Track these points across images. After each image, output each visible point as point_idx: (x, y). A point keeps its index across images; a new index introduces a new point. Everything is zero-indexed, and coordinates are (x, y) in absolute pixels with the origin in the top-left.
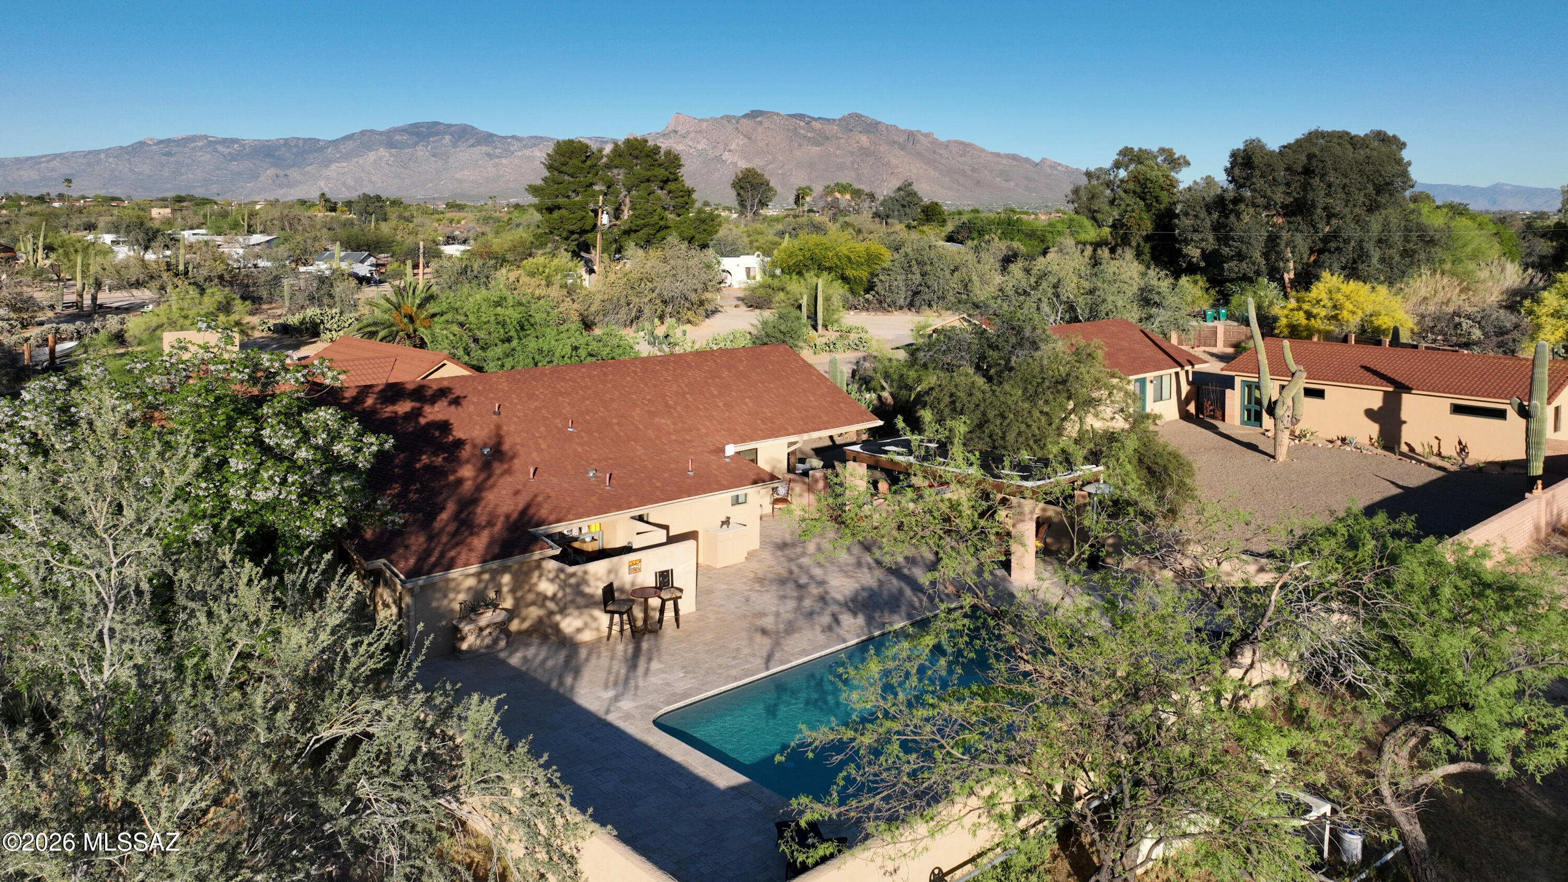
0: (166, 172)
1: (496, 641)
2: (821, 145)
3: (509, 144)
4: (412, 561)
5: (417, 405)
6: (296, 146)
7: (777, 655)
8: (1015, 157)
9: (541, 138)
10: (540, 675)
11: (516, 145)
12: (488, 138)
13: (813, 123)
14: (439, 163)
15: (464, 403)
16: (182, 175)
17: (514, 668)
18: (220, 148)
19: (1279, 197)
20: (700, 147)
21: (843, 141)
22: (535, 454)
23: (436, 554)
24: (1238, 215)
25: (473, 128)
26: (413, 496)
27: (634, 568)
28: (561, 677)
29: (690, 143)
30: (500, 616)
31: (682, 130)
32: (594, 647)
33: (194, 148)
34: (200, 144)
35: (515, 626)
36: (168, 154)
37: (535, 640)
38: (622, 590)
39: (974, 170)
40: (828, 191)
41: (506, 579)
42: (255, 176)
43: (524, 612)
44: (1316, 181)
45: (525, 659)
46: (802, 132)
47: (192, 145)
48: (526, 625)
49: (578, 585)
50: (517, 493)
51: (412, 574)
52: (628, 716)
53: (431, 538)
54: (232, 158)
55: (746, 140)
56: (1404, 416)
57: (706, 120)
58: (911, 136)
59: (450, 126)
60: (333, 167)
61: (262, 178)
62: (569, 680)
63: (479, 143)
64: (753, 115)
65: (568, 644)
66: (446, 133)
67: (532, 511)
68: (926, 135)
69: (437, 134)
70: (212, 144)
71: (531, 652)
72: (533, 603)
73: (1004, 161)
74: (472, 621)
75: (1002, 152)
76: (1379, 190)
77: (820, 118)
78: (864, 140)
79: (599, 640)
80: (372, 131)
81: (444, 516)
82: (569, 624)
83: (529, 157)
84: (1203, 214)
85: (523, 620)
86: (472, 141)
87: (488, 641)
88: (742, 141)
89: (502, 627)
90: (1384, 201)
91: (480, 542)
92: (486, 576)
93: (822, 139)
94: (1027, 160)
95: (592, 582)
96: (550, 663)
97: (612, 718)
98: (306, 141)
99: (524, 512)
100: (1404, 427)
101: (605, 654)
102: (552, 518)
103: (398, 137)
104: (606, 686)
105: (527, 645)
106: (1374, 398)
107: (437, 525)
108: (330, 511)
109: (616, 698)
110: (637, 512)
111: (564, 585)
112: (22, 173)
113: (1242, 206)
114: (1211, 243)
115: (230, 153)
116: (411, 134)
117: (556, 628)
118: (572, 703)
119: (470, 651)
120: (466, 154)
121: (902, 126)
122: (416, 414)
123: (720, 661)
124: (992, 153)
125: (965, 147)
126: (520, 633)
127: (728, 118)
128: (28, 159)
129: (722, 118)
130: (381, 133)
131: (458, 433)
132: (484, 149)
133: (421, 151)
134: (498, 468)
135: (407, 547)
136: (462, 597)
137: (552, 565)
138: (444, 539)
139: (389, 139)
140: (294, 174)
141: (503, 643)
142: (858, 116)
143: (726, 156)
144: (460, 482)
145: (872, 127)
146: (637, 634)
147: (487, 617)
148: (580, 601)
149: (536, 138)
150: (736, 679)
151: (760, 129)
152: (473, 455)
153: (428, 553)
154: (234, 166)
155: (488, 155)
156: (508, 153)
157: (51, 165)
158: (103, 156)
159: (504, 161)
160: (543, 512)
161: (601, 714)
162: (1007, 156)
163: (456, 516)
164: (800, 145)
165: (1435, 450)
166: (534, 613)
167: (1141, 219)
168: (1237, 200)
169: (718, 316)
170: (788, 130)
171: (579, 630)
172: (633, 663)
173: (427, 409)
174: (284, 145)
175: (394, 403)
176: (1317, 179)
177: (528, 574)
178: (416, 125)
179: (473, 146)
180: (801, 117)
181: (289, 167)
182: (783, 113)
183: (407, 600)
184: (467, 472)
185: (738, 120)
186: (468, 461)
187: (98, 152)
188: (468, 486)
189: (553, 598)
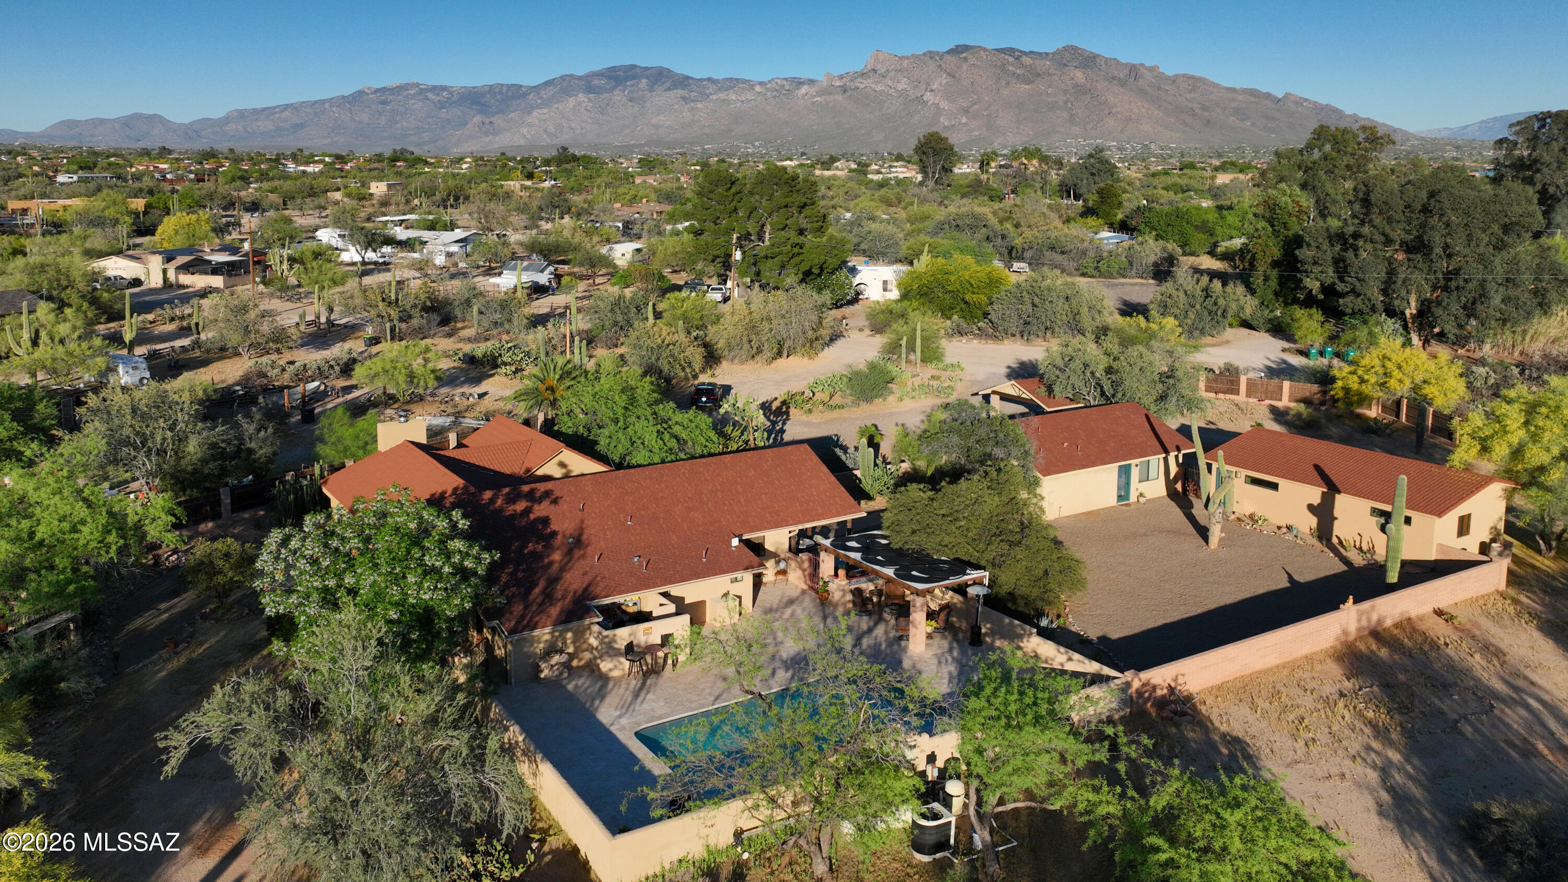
0: (383, 121)
1: (561, 673)
2: (1032, 82)
3: (704, 87)
4: (513, 623)
5: (529, 504)
6: (500, 93)
7: (725, 696)
8: (1253, 93)
9: (737, 80)
10: (583, 699)
11: (712, 88)
12: (683, 81)
13: (1024, 58)
14: (636, 108)
15: (561, 502)
16: (397, 123)
17: (568, 691)
18: (430, 95)
19: (1398, 234)
20: (900, 87)
21: (1055, 77)
22: (602, 543)
23: (528, 618)
24: (1356, 249)
25: (669, 71)
26: (520, 575)
27: (647, 632)
28: (593, 700)
29: (890, 83)
30: (564, 658)
31: (881, 69)
32: (618, 680)
33: (407, 96)
34: (412, 92)
35: (575, 663)
36: (384, 103)
37: (586, 673)
38: (639, 646)
39: (1204, 108)
40: (1015, 155)
41: (569, 635)
42: (463, 124)
43: (581, 655)
44: (1435, 220)
45: (576, 685)
46: (1011, 68)
47: (405, 93)
48: (582, 663)
49: (610, 643)
50: (585, 573)
51: (513, 632)
52: (623, 728)
53: (526, 607)
54: (442, 105)
55: (949, 79)
56: (1336, 514)
57: (908, 58)
58: (1134, 70)
59: (646, 69)
60: (535, 113)
61: (469, 126)
62: (597, 703)
63: (675, 86)
64: (958, 50)
65: (604, 678)
66: (642, 77)
67: (592, 588)
68: (1151, 69)
69: (633, 77)
70: (423, 91)
71: (580, 682)
72: (586, 650)
73: (1240, 98)
74: (546, 661)
75: (1238, 86)
76: (1506, 229)
77: (1031, 52)
78: (1079, 76)
79: (623, 676)
80: (571, 76)
81: (537, 590)
82: (605, 666)
83: (724, 100)
84: (1325, 246)
85: (580, 660)
86: (668, 85)
87: (556, 673)
88: (945, 79)
89: (567, 665)
90: (1510, 241)
91: (554, 611)
92: (557, 634)
93: (1032, 76)
94: (1268, 96)
95: (619, 641)
96: (590, 690)
97: (613, 729)
98: (511, 87)
99: (586, 589)
100: (1336, 522)
101: (624, 686)
102: (603, 594)
103: (596, 82)
104: (616, 709)
105: (580, 676)
106: (1315, 494)
107: (531, 597)
108: (462, 599)
109: (620, 717)
110: (663, 589)
111: (601, 643)
112: (259, 123)
113: (1360, 243)
114: (1330, 275)
115: (439, 101)
116: (609, 78)
117: (598, 666)
118: (594, 717)
119: (545, 678)
120: (663, 98)
121: (1124, 61)
122: (528, 511)
123: (689, 696)
124: (1226, 88)
125: (1195, 82)
126: (578, 667)
127: (931, 54)
128: (264, 110)
129: (924, 54)
130: (580, 78)
131: (554, 527)
132: (680, 92)
133: (619, 96)
134: (577, 554)
135: (511, 613)
136: (542, 646)
137: (596, 628)
138: (534, 608)
139: (588, 84)
140: (498, 121)
141: (566, 675)
142: (1075, 49)
143: (928, 96)
144: (551, 564)
145: (1089, 61)
146: (646, 675)
147: (556, 659)
148: (611, 652)
149: (731, 79)
150: (693, 710)
151: (965, 67)
152: (563, 543)
153: (523, 617)
154: (443, 114)
155: (684, 99)
156: (704, 96)
157: (283, 115)
158: (327, 105)
159: (699, 105)
160: (598, 590)
161: (608, 726)
162: (1245, 91)
163: (544, 592)
164: (1008, 83)
165: (1358, 545)
166: (587, 656)
167: (1267, 245)
168: (1356, 236)
169: (839, 343)
170: (995, 66)
171: (610, 670)
172: (636, 694)
173: (536, 507)
174: (489, 92)
175: (514, 503)
176: (1436, 218)
177: (584, 632)
178: (614, 69)
179: (669, 89)
180: (1010, 51)
181: (494, 114)
182: (989, 48)
183: (509, 647)
184: (557, 556)
185: (942, 56)
186: (558, 548)
187: (323, 102)
188: (556, 567)
189: (596, 649)
